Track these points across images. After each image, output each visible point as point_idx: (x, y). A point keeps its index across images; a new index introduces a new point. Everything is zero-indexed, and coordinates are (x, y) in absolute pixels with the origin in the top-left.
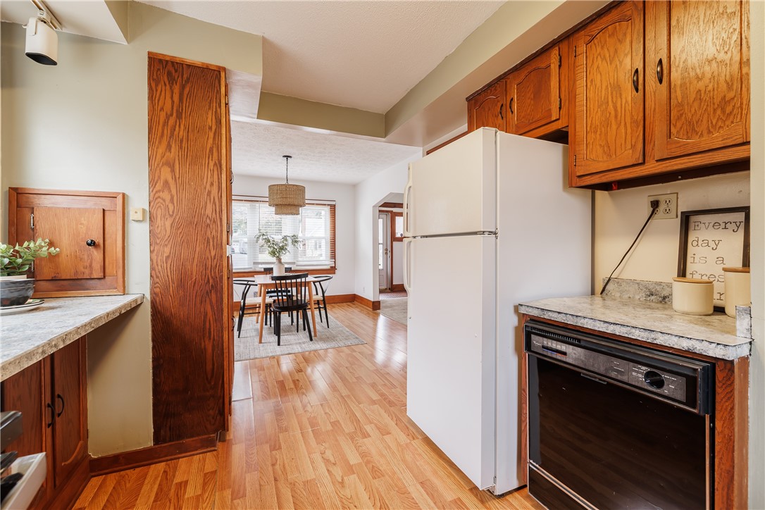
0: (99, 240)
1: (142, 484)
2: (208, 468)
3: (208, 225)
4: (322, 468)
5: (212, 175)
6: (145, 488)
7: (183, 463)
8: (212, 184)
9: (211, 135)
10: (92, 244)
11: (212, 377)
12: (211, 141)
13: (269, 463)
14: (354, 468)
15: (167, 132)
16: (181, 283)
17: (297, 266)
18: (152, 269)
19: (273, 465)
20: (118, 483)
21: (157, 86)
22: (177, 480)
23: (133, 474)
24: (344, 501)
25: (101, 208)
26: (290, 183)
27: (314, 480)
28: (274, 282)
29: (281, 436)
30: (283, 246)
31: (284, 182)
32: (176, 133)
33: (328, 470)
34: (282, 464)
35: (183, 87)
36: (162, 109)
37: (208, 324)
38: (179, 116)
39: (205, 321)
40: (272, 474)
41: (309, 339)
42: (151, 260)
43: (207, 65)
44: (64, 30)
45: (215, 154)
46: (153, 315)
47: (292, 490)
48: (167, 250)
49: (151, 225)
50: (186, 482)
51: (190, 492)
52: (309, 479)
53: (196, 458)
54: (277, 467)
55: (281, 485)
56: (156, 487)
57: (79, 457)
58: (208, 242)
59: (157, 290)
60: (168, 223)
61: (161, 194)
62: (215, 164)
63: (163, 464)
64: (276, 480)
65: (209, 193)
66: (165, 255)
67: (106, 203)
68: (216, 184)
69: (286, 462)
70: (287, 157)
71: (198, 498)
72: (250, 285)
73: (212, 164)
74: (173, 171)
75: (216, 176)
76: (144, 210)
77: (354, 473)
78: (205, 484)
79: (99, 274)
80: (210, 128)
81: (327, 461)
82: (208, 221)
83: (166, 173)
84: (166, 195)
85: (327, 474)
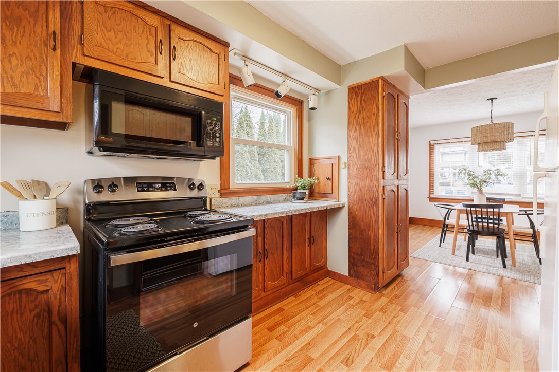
0: (331, 177)
1: (339, 289)
2: (365, 299)
3: (372, 169)
4: (421, 338)
5: (375, 140)
6: (339, 290)
7: (357, 290)
8: (375, 145)
9: (375, 118)
10: (328, 179)
11: (373, 253)
12: (374, 121)
13: (393, 315)
14: (444, 354)
15: (355, 123)
16: (360, 199)
17: (523, 198)
18: (349, 191)
19: (394, 317)
20: (333, 283)
21: (351, 101)
22: (350, 295)
23: (339, 283)
24: (417, 360)
25: (331, 163)
26: (494, 122)
27: (409, 338)
28: (465, 208)
29: (412, 308)
30: (486, 179)
31: (488, 122)
32: (359, 122)
33: (424, 341)
34: (399, 320)
35: (362, 97)
36: (353, 112)
37: (371, 222)
38: (360, 113)
39: (370, 221)
40: (390, 320)
41: (502, 266)
42: (348, 187)
43: (372, 80)
44: (322, 92)
45: (376, 128)
46: (349, 213)
47: (393, 332)
48: (354, 182)
49: (349, 170)
50: (353, 298)
51: (351, 302)
52: (407, 335)
53: (364, 292)
54: (396, 319)
55: (390, 327)
56: (342, 292)
57: (322, 265)
58: (372, 178)
59: (350, 201)
60: (355, 168)
61: (352, 154)
62: (376, 134)
63: (351, 286)
64: (389, 323)
65: (373, 150)
66: (354, 184)
67: (333, 161)
68: (376, 145)
69: (402, 320)
70: (492, 99)
71: (352, 305)
72: (452, 209)
73: (374, 134)
74: (357, 142)
75: (376, 141)
76: (345, 163)
77: (441, 355)
78: (358, 303)
79: (330, 192)
80: (374, 114)
81: (428, 337)
82: (372, 166)
83: (354, 143)
84: (354, 155)
85: (421, 342)
